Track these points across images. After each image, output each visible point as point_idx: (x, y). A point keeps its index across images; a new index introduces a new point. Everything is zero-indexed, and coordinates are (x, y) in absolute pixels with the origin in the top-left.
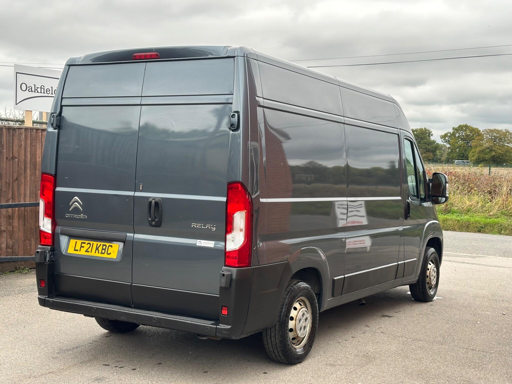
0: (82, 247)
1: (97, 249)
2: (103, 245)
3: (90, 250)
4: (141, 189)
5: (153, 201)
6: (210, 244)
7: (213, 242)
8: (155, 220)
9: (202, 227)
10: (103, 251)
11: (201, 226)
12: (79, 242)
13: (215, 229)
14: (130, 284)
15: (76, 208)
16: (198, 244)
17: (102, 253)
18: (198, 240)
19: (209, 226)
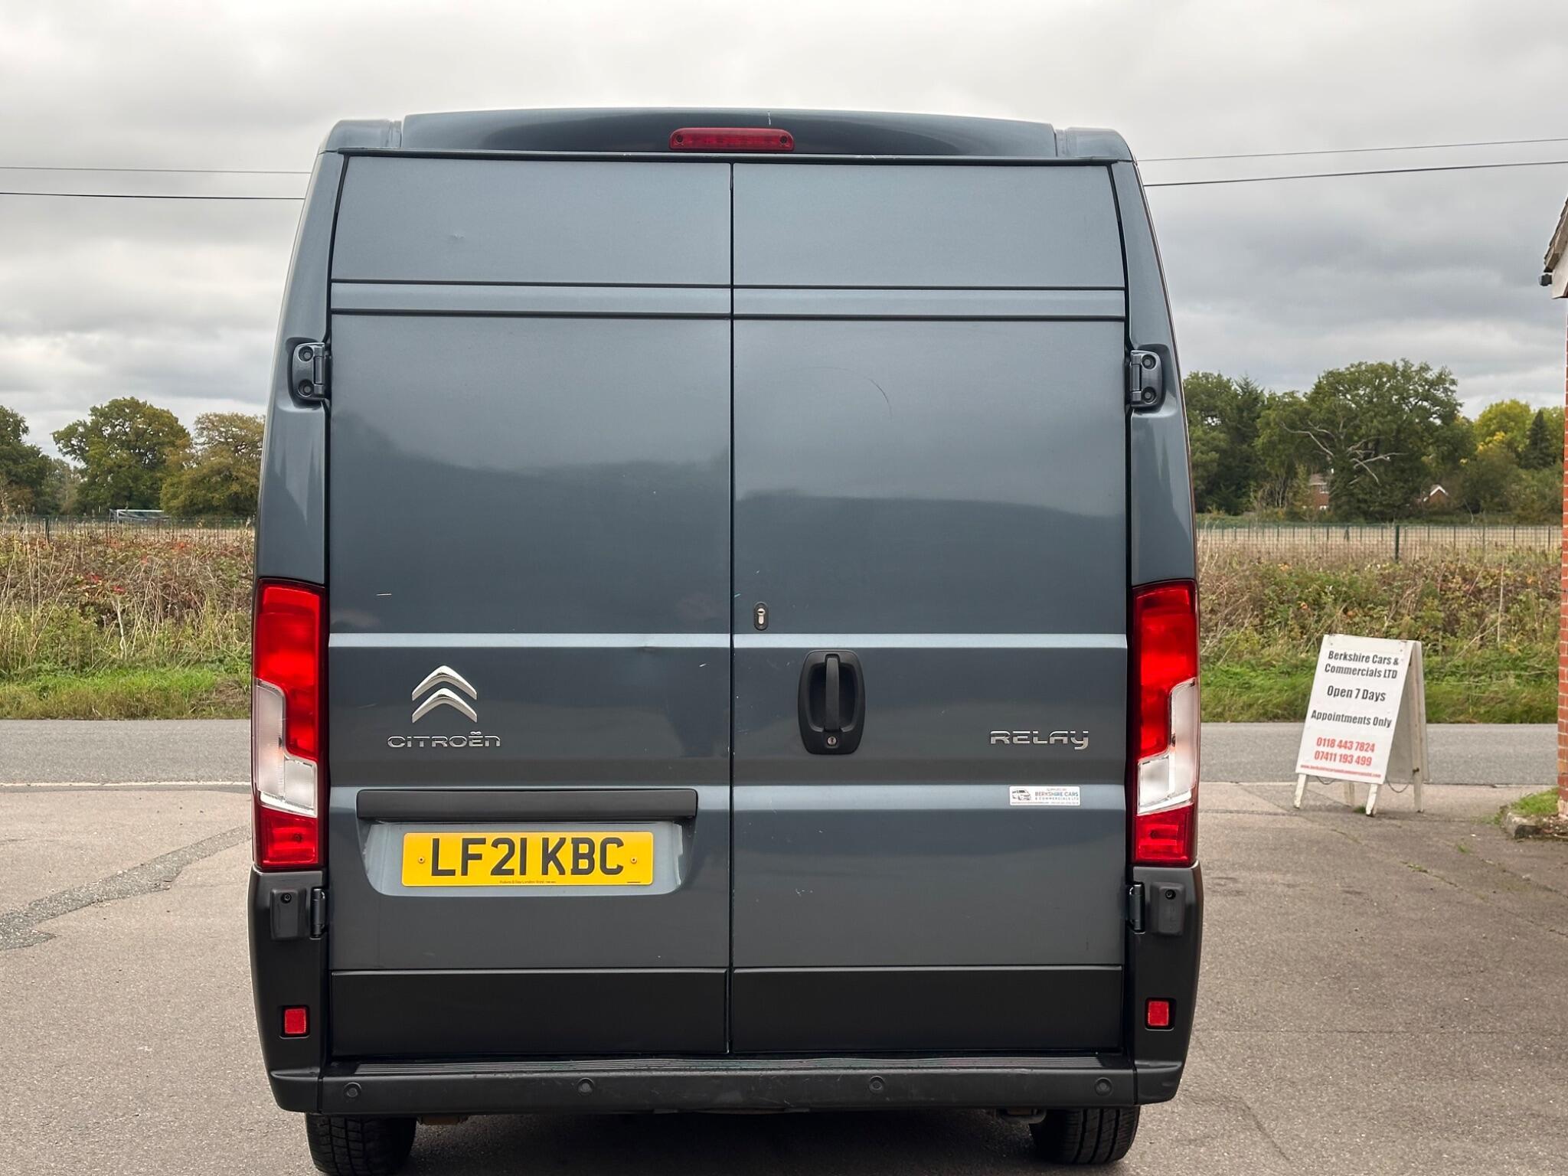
0: (467, 857)
1: (549, 856)
2: (576, 842)
3: (514, 863)
4: (761, 621)
5: (833, 665)
6: (1067, 796)
7: (1076, 789)
8: (844, 730)
9: (1036, 740)
10: (584, 864)
11: (1031, 737)
12: (452, 840)
13: (1086, 742)
14: (723, 971)
15: (445, 710)
16: (1017, 800)
17: (576, 871)
18: (1013, 788)
19: (1065, 735)
